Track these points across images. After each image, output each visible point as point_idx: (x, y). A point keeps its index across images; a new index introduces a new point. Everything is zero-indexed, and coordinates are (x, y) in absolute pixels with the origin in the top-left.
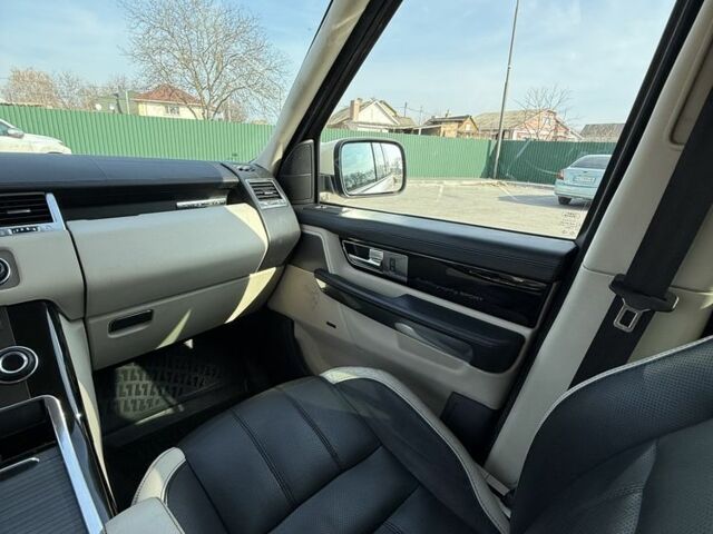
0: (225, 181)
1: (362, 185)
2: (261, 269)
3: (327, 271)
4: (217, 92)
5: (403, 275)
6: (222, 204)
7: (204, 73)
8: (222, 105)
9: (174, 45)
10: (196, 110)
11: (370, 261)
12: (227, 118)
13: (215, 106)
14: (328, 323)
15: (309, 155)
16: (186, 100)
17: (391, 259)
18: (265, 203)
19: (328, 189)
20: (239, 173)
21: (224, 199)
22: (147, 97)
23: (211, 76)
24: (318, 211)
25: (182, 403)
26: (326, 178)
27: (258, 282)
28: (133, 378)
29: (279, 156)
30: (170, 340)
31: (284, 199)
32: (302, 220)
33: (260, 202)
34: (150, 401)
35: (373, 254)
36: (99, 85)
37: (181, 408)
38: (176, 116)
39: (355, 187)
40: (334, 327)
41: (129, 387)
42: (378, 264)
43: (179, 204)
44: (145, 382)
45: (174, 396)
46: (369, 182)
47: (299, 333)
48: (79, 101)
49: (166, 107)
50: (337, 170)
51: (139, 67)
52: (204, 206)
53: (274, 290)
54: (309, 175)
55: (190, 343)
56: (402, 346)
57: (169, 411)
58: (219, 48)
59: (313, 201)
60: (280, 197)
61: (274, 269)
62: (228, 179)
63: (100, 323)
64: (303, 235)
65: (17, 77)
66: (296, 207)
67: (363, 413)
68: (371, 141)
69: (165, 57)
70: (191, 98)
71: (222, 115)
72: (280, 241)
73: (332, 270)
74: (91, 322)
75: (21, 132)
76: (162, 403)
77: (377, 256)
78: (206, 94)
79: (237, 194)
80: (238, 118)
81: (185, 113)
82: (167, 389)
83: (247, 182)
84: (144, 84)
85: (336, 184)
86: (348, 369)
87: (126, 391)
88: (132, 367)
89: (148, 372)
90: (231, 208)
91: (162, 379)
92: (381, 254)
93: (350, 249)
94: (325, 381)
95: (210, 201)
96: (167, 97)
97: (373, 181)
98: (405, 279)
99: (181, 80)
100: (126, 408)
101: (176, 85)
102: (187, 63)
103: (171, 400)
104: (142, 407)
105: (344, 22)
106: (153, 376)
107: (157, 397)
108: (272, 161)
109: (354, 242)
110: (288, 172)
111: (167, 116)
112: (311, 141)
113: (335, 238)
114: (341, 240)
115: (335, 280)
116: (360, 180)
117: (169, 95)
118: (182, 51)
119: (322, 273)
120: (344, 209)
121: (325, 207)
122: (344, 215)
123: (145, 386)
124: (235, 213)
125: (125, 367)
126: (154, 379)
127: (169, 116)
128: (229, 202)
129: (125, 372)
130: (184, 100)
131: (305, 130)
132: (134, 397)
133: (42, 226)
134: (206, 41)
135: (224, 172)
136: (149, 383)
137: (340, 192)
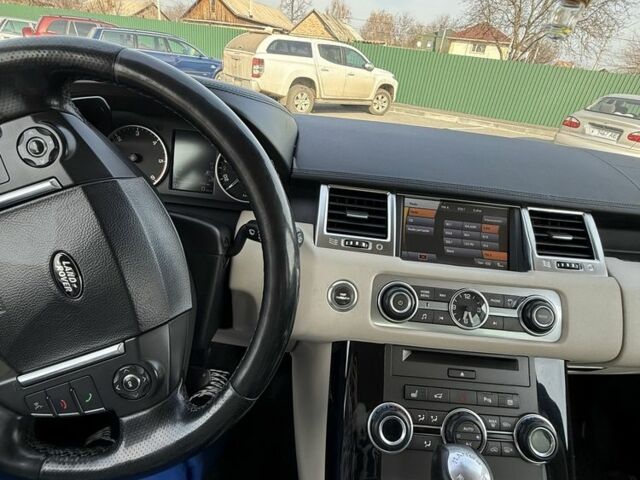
4: (534, 30)
7: (529, 9)
10: (505, 49)
12: (532, 57)
16: (498, 39)
22: (462, 35)
23: (535, 12)
36: (425, 24)
38: (480, 55)
48: (406, 38)
49: (475, 45)
51: (467, 6)
65: (373, 19)
70: (504, 36)
71: (528, 54)
75: (373, 67)
78: (522, 32)
80: (544, 58)
81: (491, 53)
84: (465, 22)
96: (480, 36)
101: (495, 23)
111: (472, 55)
117: (482, 33)
130: (496, 39)
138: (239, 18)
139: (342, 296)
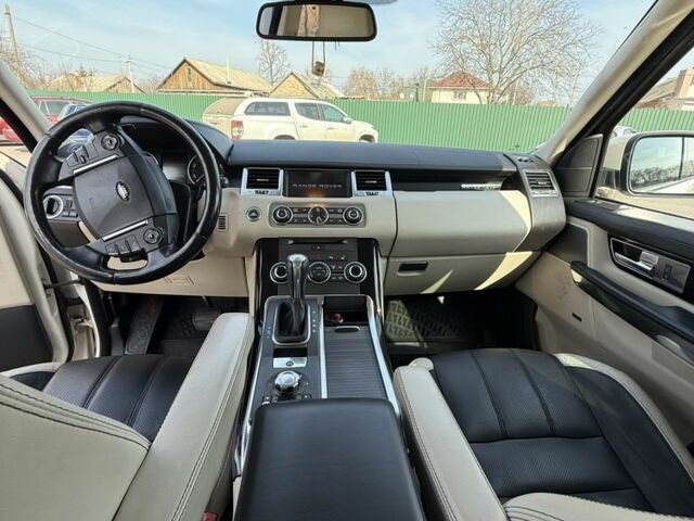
0: (505, 169)
1: (658, 182)
2: (519, 250)
3: (585, 265)
4: (506, 75)
5: (679, 285)
6: (497, 189)
7: (499, 55)
8: (510, 88)
9: (476, 33)
10: (483, 94)
11: (640, 264)
12: (511, 100)
13: (502, 89)
14: (574, 315)
15: (594, 150)
16: (475, 85)
17: (667, 266)
18: (537, 192)
19: (608, 184)
20: (518, 163)
21: (500, 185)
22: (442, 85)
23: (505, 58)
24: (593, 204)
25: (427, 342)
26: (610, 173)
27: (513, 261)
28: (398, 311)
29: (561, 149)
30: (431, 290)
31: (557, 189)
32: (570, 211)
33: (531, 191)
34: (406, 331)
35: (646, 256)
36: (406, 77)
37: (426, 345)
38: (463, 102)
39: (646, 184)
40: (580, 320)
41: (395, 316)
42: (650, 269)
43: (463, 186)
44: (405, 316)
45: (422, 335)
46: (669, 179)
47: (540, 317)
48: (389, 91)
49: (456, 93)
50: (625, 164)
51: (441, 57)
52: (481, 189)
53: (525, 272)
54: (589, 169)
55: (441, 299)
56: (656, 357)
57: (417, 344)
58: (520, 28)
59: (587, 194)
60: (552, 188)
61: (530, 253)
62: (508, 168)
63: (397, 262)
64: (568, 226)
65: (354, 76)
66: (568, 199)
67: (591, 401)
68: (683, 136)
69: (465, 45)
70: (480, 82)
71: (507, 97)
72: (543, 228)
73: (591, 264)
74: (391, 260)
75: (350, 119)
76: (414, 337)
77: (648, 260)
78: (495, 77)
79: (512, 181)
80: (523, 98)
81: (471, 98)
82: (419, 327)
83: (523, 173)
84: (441, 73)
85: (621, 179)
86: (584, 359)
87: (393, 318)
88: (398, 303)
89: (409, 311)
90: (504, 193)
91: (417, 319)
92: (656, 258)
93: (618, 248)
94: (557, 361)
95: (488, 185)
96: (458, 83)
97: (675, 179)
98: (681, 291)
99: (474, 67)
100: (391, 331)
101: (470, 71)
102: (483, 48)
103: (420, 337)
104: (400, 334)
105: (668, 19)
106: (411, 314)
107: (411, 330)
108: (553, 152)
109: (628, 243)
110: (568, 164)
111: (455, 102)
112: (601, 135)
113: (603, 234)
114: (609, 237)
115: (593, 275)
116: (656, 177)
117: (461, 81)
118: (482, 37)
119: (579, 266)
120: (622, 207)
121: (599, 202)
122: (619, 212)
123: (405, 320)
124: (508, 198)
125: (395, 302)
126: (412, 318)
127: (457, 101)
128: (503, 188)
129: (394, 305)
130: (473, 85)
131: (595, 125)
132: (396, 324)
133: (381, 192)
134: (507, 24)
135: (504, 161)
136: (408, 319)
137: (623, 188)
138: (217, 85)
139: (254, 214)
